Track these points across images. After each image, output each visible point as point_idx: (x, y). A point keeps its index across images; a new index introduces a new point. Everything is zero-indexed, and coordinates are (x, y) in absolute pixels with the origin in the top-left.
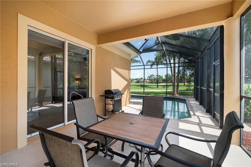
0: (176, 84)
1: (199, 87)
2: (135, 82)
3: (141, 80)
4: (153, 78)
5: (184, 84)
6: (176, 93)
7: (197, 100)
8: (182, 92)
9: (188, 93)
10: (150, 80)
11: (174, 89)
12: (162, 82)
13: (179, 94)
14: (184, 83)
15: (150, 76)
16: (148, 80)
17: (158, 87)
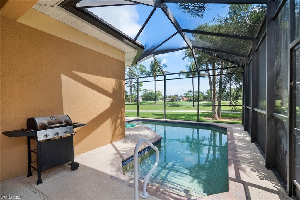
1: (250, 108)
2: (169, 100)
3: (177, 98)
4: (191, 95)
5: (231, 101)
6: (216, 115)
7: (246, 129)
8: (226, 113)
9: (235, 116)
10: (187, 98)
11: (214, 109)
12: (202, 100)
13: (221, 116)
15: (187, 92)
16: (184, 98)
17: (194, 107)
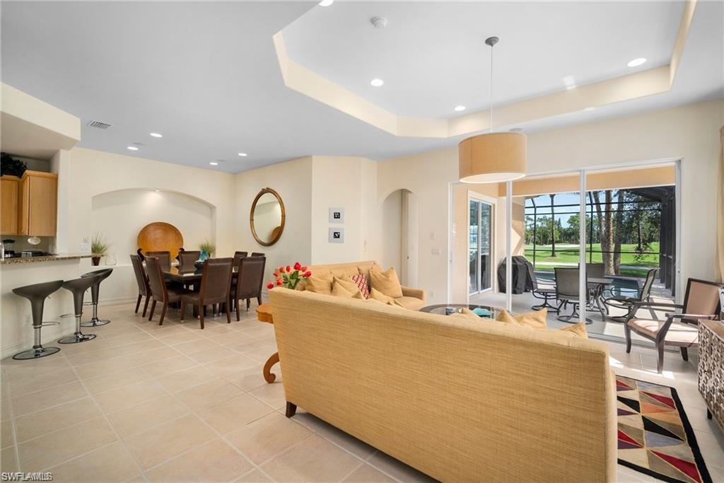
0: (613, 247)
6: (612, 270)
11: (606, 260)
14: (637, 245)
17: (553, 255)
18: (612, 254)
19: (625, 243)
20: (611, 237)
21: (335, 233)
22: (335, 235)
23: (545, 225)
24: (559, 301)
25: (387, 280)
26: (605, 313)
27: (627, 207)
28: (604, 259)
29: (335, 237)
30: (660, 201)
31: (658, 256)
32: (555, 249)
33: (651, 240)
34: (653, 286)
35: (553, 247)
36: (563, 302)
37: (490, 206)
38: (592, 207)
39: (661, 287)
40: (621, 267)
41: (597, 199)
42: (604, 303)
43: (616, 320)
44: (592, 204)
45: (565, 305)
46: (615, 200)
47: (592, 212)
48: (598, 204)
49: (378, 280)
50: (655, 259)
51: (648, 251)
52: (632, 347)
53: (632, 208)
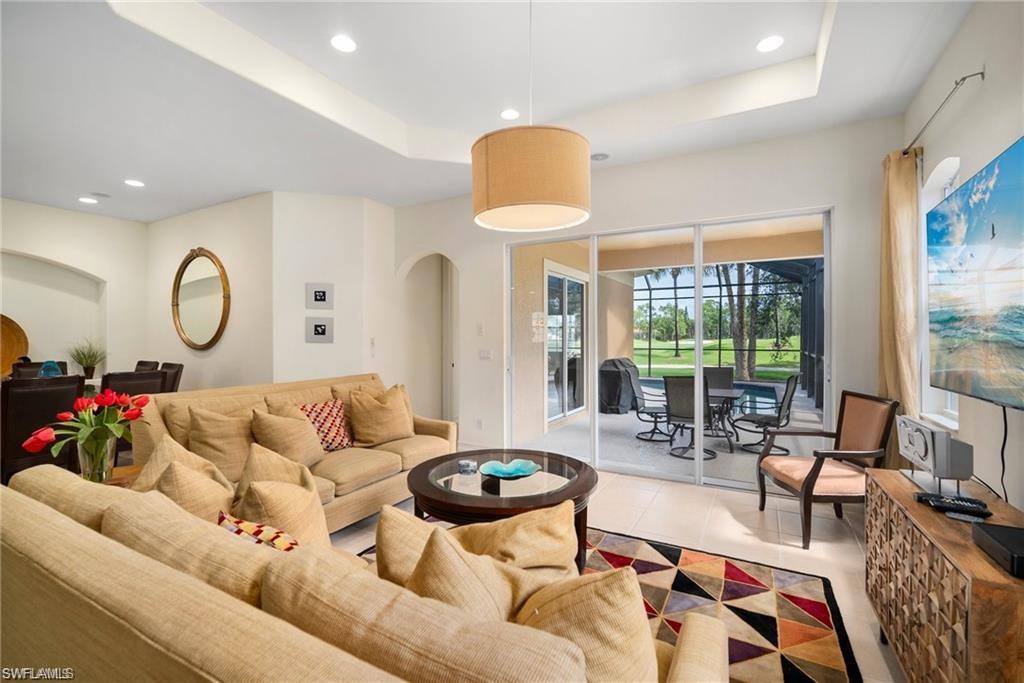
0: (747, 343)
6: (746, 372)
11: (739, 360)
12: (686, 334)
14: (775, 340)
17: (677, 355)
18: (746, 353)
19: (761, 337)
20: (745, 330)
21: (316, 326)
22: (316, 330)
23: (669, 316)
24: (671, 427)
25: (382, 408)
26: (734, 439)
27: (762, 290)
28: (736, 359)
29: (317, 333)
30: (800, 282)
31: (798, 354)
32: (680, 347)
33: (790, 333)
34: (795, 394)
35: (677, 345)
36: (677, 427)
37: (582, 285)
38: (721, 290)
39: (802, 395)
40: (757, 368)
41: (727, 279)
42: (733, 425)
43: (746, 449)
44: (720, 286)
45: (682, 431)
46: (749, 279)
47: (721, 297)
48: (729, 285)
49: (364, 408)
50: (795, 358)
51: (786, 348)
52: (767, 498)
53: (768, 291)
